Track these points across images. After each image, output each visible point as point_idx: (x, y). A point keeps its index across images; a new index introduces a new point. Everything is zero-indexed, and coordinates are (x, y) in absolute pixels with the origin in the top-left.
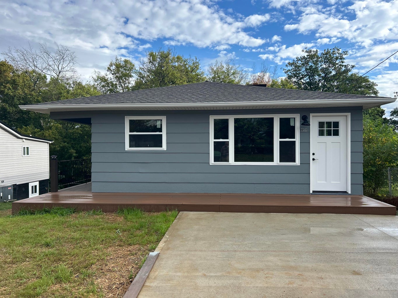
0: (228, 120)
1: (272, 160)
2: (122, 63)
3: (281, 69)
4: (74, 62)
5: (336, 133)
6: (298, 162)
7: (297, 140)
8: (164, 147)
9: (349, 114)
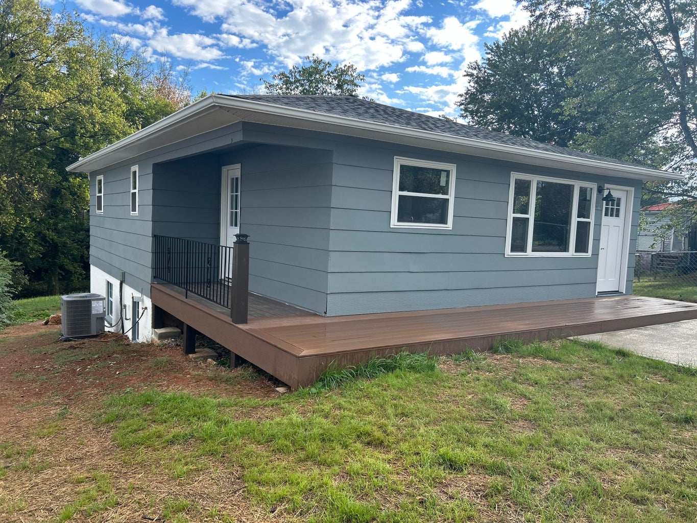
0: (530, 182)
3: (260, 80)
6: (590, 252)
7: (592, 221)
8: (450, 225)
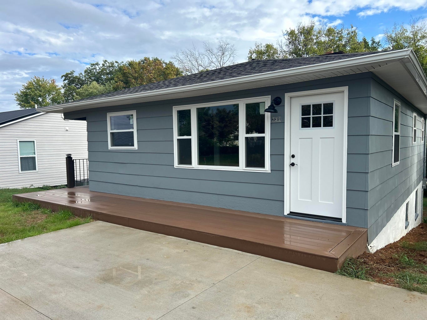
0: (190, 111)
1: (237, 164)
2: (263, 49)
4: (235, 55)
5: (329, 123)
6: (268, 167)
7: (267, 135)
8: (136, 146)
9: (346, 89)
